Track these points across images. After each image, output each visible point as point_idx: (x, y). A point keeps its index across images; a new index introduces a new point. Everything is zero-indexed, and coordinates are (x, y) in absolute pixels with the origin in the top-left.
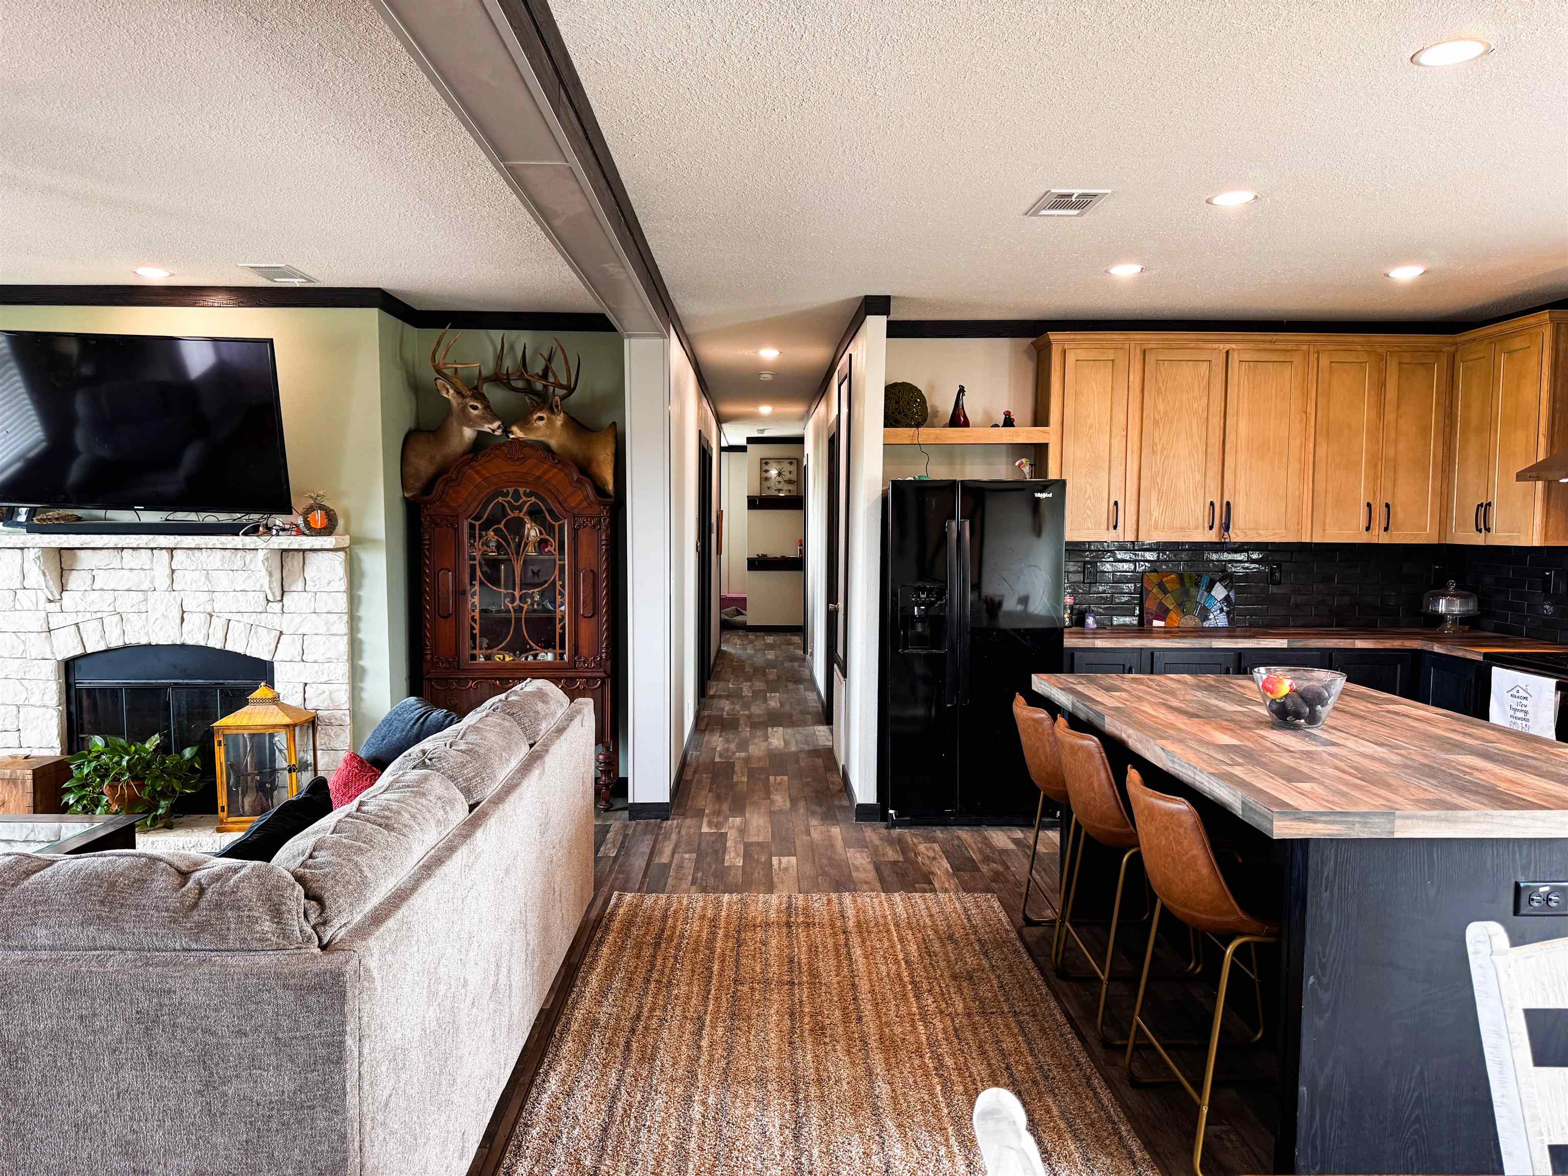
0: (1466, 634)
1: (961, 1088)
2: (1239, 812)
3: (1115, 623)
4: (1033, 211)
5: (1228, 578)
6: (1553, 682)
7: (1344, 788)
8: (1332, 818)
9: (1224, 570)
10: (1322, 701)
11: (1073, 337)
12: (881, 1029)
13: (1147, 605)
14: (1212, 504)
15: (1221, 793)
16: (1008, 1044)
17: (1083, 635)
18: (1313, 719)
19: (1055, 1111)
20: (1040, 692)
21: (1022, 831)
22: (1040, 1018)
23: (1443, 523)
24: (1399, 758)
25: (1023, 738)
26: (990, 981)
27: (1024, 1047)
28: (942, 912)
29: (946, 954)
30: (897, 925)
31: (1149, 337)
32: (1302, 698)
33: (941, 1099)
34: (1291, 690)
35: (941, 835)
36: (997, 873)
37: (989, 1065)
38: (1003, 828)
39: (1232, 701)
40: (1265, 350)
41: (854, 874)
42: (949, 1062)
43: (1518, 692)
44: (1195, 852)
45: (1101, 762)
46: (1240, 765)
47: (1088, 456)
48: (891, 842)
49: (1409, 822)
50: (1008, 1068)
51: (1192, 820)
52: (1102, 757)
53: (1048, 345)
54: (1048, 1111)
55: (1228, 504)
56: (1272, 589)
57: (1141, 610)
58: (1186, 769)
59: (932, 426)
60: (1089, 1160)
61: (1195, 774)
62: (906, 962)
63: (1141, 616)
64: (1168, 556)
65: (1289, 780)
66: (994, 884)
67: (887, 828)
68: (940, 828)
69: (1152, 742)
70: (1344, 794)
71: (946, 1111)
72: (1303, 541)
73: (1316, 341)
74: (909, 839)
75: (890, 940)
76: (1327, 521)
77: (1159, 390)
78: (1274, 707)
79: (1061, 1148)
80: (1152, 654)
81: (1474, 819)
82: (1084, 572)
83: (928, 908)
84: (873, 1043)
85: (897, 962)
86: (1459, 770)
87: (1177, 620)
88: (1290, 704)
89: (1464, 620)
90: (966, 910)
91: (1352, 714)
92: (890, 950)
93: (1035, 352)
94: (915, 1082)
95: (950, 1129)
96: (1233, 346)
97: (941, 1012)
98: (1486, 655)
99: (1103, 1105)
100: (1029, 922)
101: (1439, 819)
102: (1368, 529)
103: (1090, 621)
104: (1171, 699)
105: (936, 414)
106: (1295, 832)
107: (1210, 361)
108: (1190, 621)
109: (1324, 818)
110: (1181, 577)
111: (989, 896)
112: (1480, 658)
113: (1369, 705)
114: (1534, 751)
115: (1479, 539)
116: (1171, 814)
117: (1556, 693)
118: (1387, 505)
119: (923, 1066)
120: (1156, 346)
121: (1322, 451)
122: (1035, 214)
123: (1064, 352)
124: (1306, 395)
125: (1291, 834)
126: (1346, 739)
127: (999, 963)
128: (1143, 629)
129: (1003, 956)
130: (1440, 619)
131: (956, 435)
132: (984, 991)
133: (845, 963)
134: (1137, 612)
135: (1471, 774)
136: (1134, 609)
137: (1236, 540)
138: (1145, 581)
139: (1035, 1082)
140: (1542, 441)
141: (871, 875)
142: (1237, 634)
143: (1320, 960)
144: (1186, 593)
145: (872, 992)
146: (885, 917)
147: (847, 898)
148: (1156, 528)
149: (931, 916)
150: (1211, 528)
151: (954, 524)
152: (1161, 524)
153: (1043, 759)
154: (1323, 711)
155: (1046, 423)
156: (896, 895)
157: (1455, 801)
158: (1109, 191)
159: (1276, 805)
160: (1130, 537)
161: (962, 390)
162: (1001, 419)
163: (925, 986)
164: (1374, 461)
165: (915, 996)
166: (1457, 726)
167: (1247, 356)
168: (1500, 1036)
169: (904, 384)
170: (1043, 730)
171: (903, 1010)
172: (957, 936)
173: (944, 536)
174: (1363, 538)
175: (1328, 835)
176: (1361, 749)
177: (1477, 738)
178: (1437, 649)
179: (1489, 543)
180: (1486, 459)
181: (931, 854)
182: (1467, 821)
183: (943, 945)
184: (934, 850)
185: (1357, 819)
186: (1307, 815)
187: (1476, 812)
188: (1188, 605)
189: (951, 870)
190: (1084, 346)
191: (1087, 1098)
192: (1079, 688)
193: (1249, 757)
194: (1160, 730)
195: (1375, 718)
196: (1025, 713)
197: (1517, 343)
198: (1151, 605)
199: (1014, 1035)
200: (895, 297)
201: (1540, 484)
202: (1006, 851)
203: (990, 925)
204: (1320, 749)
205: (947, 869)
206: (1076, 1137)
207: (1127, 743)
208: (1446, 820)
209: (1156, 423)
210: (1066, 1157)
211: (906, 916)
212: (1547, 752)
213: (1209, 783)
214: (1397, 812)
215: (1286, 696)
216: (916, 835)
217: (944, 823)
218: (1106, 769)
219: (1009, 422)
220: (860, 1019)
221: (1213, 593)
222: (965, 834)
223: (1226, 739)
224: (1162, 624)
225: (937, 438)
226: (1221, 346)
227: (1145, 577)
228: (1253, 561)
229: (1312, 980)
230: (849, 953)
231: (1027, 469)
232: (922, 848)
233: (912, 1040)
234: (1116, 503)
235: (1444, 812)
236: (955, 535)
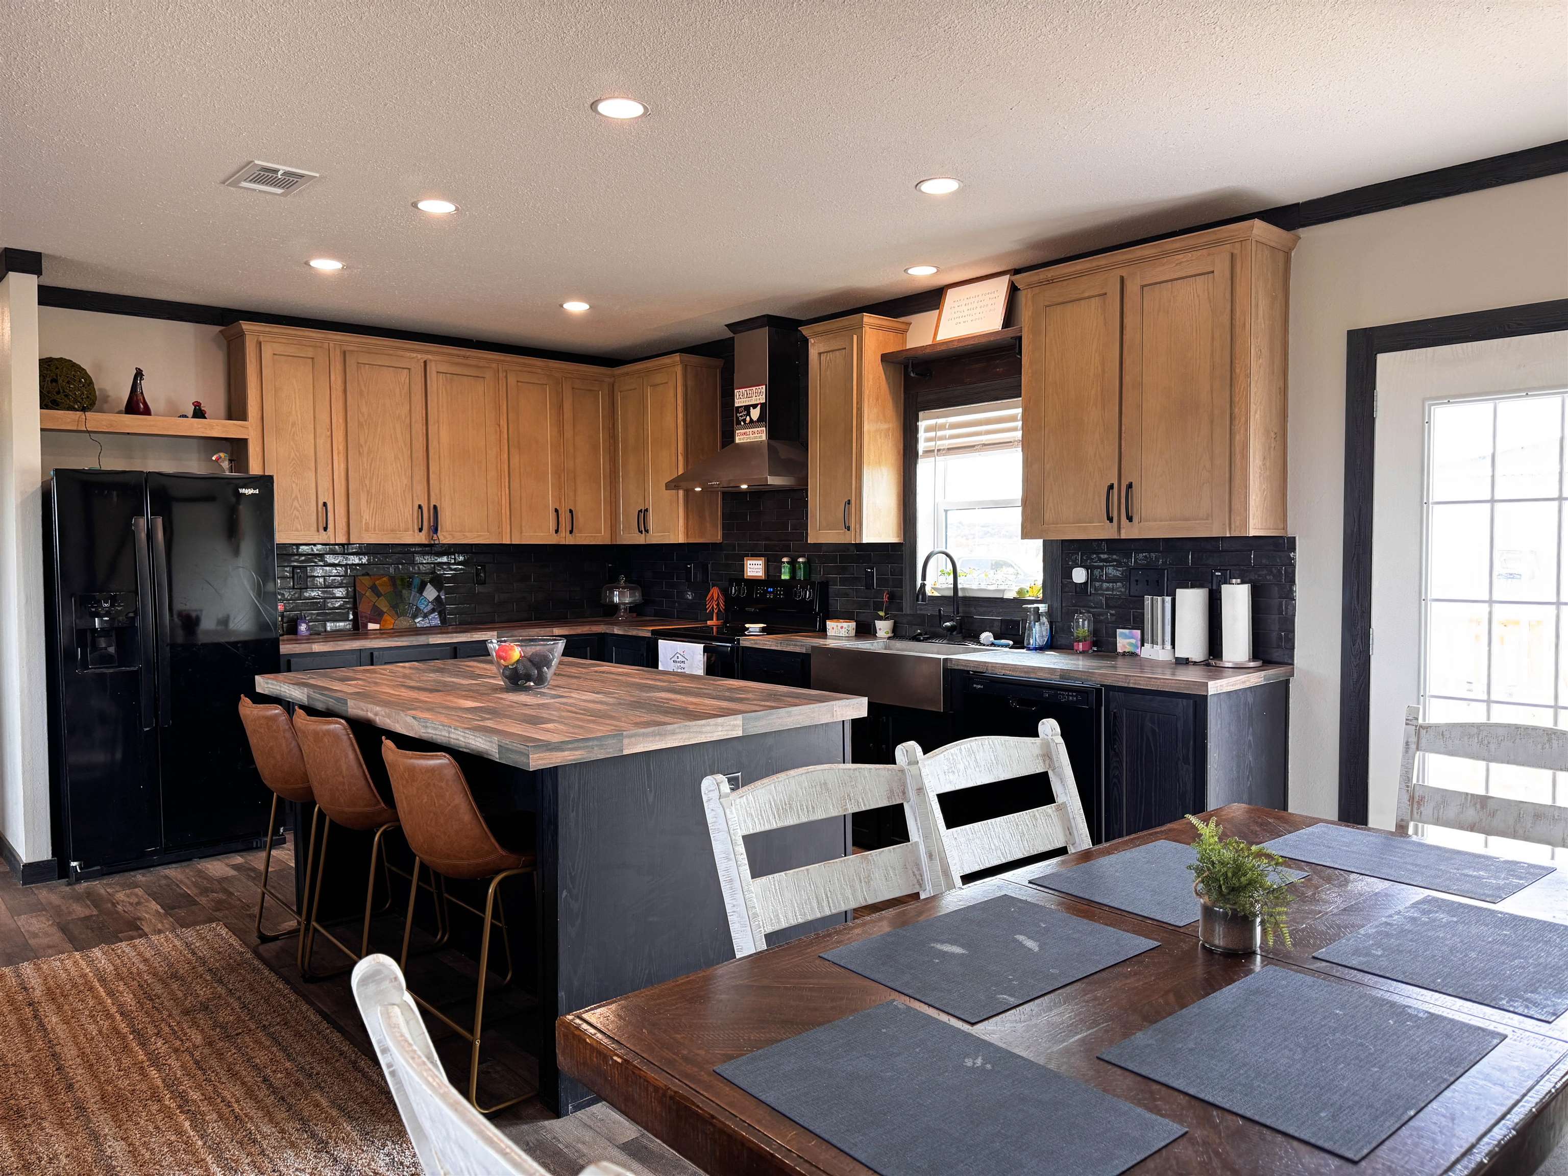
0: (634, 619)
1: (215, 1116)
2: (496, 757)
3: (329, 629)
4: (231, 180)
5: (438, 582)
6: (700, 647)
7: (580, 723)
8: (576, 745)
9: (433, 572)
10: (548, 664)
11: (267, 329)
12: (102, 1089)
13: (361, 608)
14: (420, 507)
15: (479, 744)
16: (261, 1058)
17: (297, 641)
18: (540, 680)
19: (324, 1103)
20: (266, 692)
21: (241, 856)
22: (293, 1024)
23: (613, 528)
24: (615, 700)
25: (253, 740)
26: (229, 1005)
27: (280, 1055)
28: (158, 953)
29: (172, 993)
30: (102, 980)
31: (348, 339)
32: (531, 661)
33: (192, 1134)
34: (521, 656)
35: (143, 879)
36: (220, 902)
37: (243, 1083)
38: (219, 857)
39: (466, 677)
40: (457, 364)
41: (32, 942)
42: (195, 1095)
43: (678, 658)
44: (457, 801)
45: (348, 743)
46: (488, 719)
47: (293, 455)
48: (78, 898)
49: (633, 739)
50: (265, 1080)
51: (453, 771)
52: (350, 738)
53: (241, 335)
54: (317, 1105)
55: (435, 507)
56: (478, 589)
57: (355, 615)
58: (441, 730)
59: (101, 411)
60: (367, 1134)
61: (449, 732)
62: (122, 1014)
63: (355, 621)
64: (379, 559)
65: (535, 724)
66: (218, 913)
67: (69, 884)
68: (140, 871)
69: (402, 714)
70: (581, 727)
71: (200, 1143)
72: (504, 542)
73: (503, 361)
74: (102, 891)
75: (96, 997)
76: (523, 525)
77: (361, 393)
78: (507, 673)
79: (337, 1133)
80: (372, 654)
81: (677, 731)
82: (293, 578)
83: (140, 954)
84: (93, 1105)
85: (109, 1016)
86: (658, 702)
87: (390, 622)
88: (521, 671)
89: (634, 609)
90: (188, 945)
91: (569, 676)
92: (99, 1008)
93: (225, 342)
94: (157, 1127)
95: (209, 1159)
96: (430, 357)
97: (176, 1050)
98: (653, 632)
99: (373, 1081)
100: (264, 939)
101: (654, 734)
102: (557, 531)
103: (303, 627)
104: (408, 681)
105: (106, 399)
106: (548, 761)
107: (409, 369)
108: (404, 623)
109: (570, 746)
110: (392, 579)
111: (214, 925)
112: (649, 635)
113: (580, 669)
114: (703, 684)
115: (640, 539)
116: (432, 770)
117: (704, 655)
118: (571, 511)
119: (164, 1109)
120: (356, 349)
121: (515, 461)
122: (235, 184)
123: (260, 343)
124: (498, 408)
125: (545, 764)
126: (570, 692)
127: (237, 985)
128: (358, 630)
129: (241, 978)
130: (616, 607)
131: (134, 423)
132: (223, 1016)
133: (38, 1036)
134: (351, 617)
135: (668, 703)
136: (348, 613)
137: (444, 542)
138: (357, 584)
139: (298, 1084)
140: (680, 458)
141: (57, 937)
142: (450, 630)
143: (570, 874)
144: (400, 595)
145: (82, 1054)
146: (84, 976)
147: (27, 969)
148: (367, 530)
149: (146, 960)
150: (421, 530)
151: (142, 522)
152: (371, 525)
153: (278, 757)
154: (549, 672)
155: (243, 416)
156: (95, 950)
157: (663, 720)
158: (317, 175)
159: (531, 742)
160: (342, 539)
161: (139, 374)
162: (190, 412)
163: (151, 1030)
164: (559, 472)
165: (140, 1044)
166: (648, 676)
167: (443, 368)
168: (729, 859)
169: (61, 360)
170: (278, 726)
171: (126, 1062)
172: (182, 971)
173: (128, 535)
174: (550, 539)
175: (574, 760)
176: (584, 698)
177: (664, 682)
178: (617, 631)
179: (648, 542)
180: (642, 473)
181: (134, 900)
182: (673, 733)
183: (166, 985)
184: (137, 895)
185: (596, 743)
186: (557, 745)
187: (679, 725)
188: (401, 606)
189: (162, 911)
190: (280, 340)
191: (356, 1080)
192: (312, 681)
193: (494, 713)
194: (406, 704)
195: (588, 677)
196: (255, 712)
197: (659, 378)
198: (363, 608)
199: (267, 1048)
200: (48, 256)
201: (681, 492)
202: (226, 878)
203: (219, 953)
204: (553, 701)
205: (157, 911)
206: (350, 1118)
207: (374, 721)
208: (660, 734)
209: (360, 425)
210: (343, 1138)
211: (112, 968)
212: (713, 684)
213: (464, 737)
214: (625, 733)
215: (518, 661)
216: (110, 884)
217: (142, 862)
218: (354, 750)
219: (199, 413)
220: (70, 1087)
221: (425, 594)
222: (173, 872)
223: (470, 704)
224: (377, 626)
225: (111, 426)
226: (419, 356)
227: (357, 580)
228: (459, 563)
229: (565, 893)
230: (41, 1024)
231: (226, 465)
232: (120, 896)
233: (144, 1087)
234: (325, 504)
235: (657, 728)
236: (143, 535)
